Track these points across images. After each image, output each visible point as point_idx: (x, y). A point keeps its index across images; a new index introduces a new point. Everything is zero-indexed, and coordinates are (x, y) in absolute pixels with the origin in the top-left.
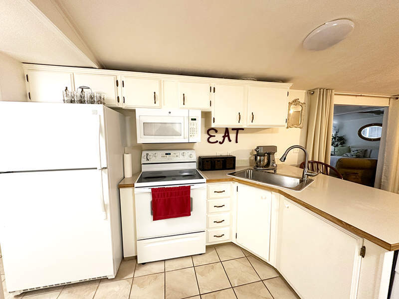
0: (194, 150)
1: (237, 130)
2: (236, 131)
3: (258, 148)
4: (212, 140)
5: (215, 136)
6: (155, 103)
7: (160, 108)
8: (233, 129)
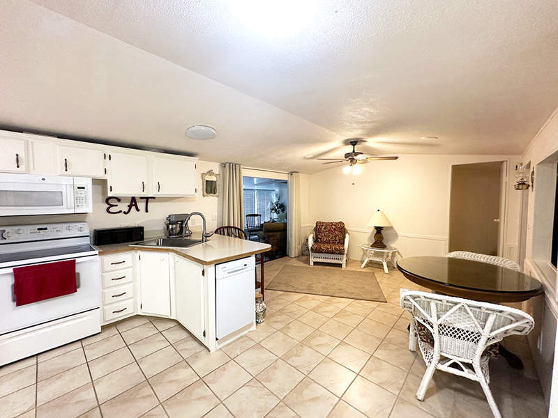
0: (85, 222)
1: (147, 199)
2: (145, 200)
3: (170, 216)
4: (112, 210)
5: (117, 206)
6: (18, 167)
7: (27, 172)
8: (141, 198)
